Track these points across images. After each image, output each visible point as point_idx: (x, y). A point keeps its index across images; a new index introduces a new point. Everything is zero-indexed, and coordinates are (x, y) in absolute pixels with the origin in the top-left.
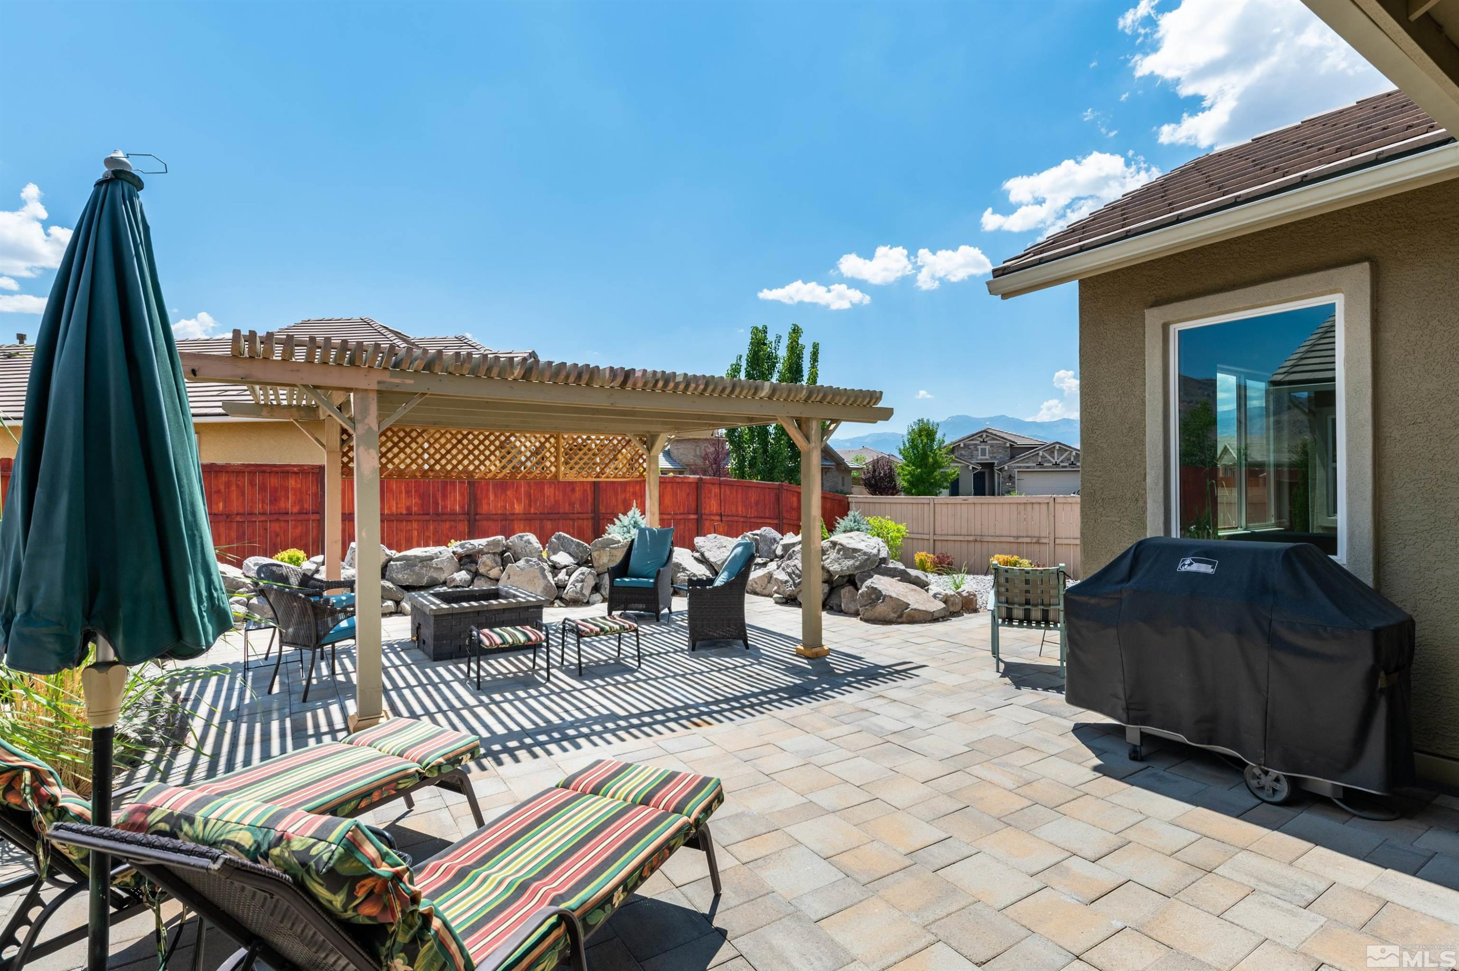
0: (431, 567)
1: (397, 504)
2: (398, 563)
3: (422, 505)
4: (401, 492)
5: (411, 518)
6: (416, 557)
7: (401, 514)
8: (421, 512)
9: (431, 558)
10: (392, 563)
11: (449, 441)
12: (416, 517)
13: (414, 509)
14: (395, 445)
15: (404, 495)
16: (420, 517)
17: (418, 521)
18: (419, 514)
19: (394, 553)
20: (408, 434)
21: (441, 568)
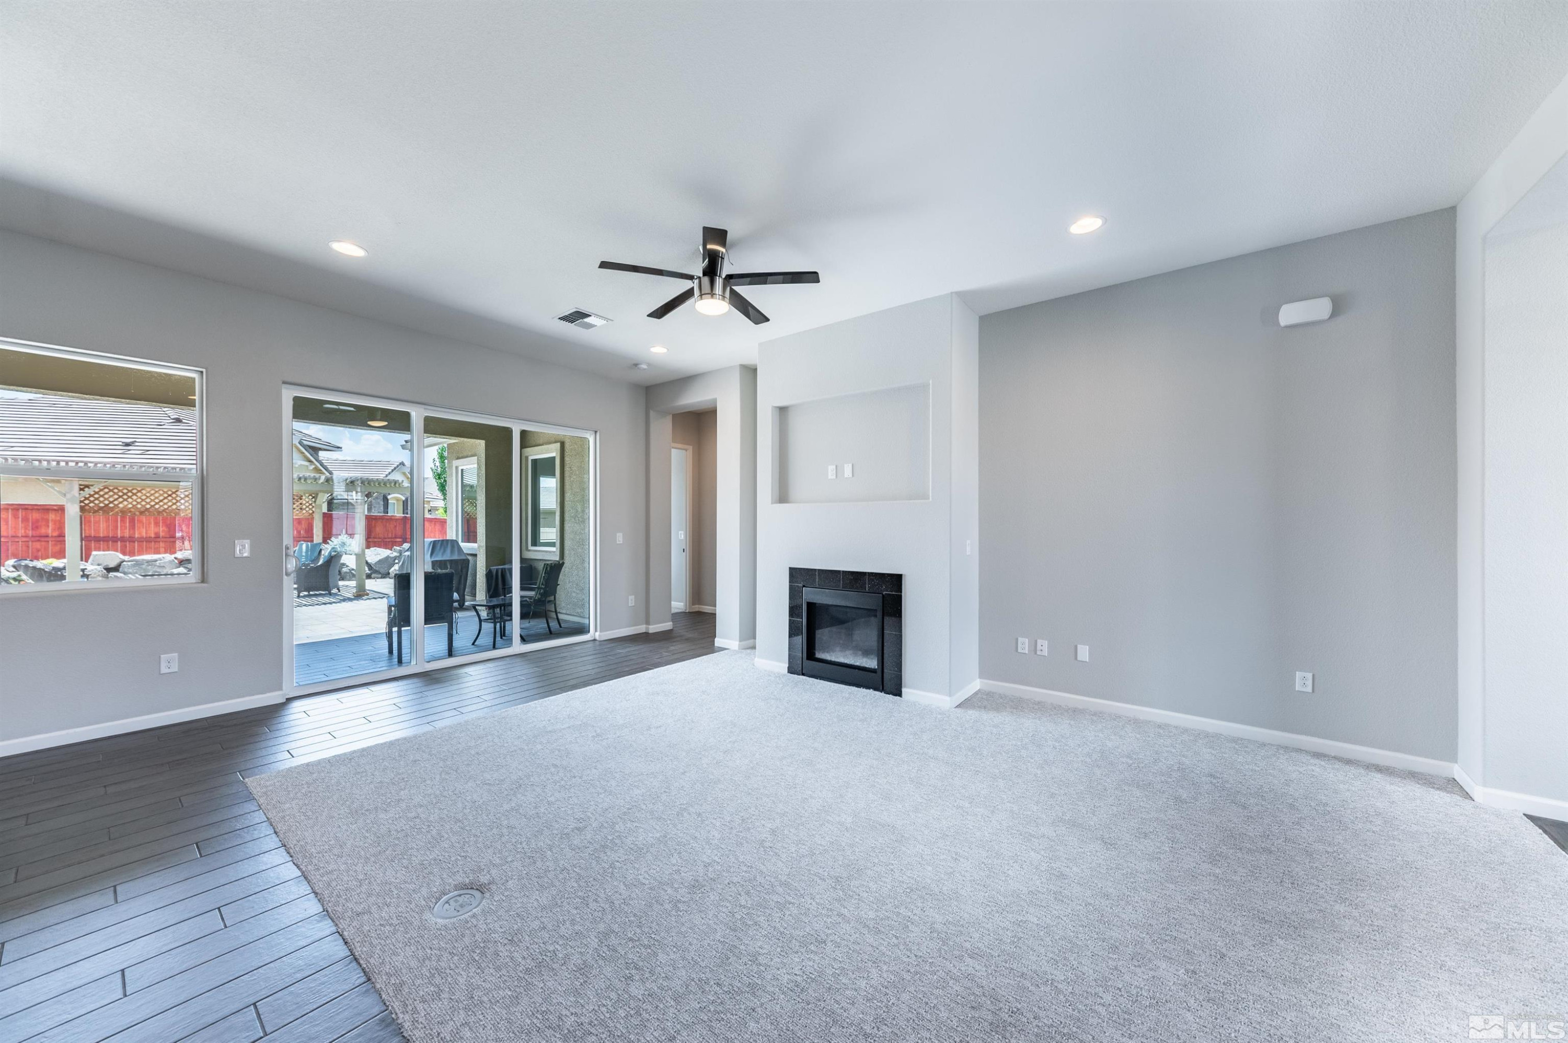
0: (155, 566)
1: (146, 531)
2: (129, 563)
3: (169, 531)
4: (150, 523)
5: (158, 540)
6: (143, 560)
7: (150, 537)
8: (168, 536)
9: (156, 561)
10: (124, 563)
11: (161, 495)
12: (163, 539)
13: (161, 534)
14: (120, 497)
15: (153, 525)
16: (165, 539)
17: (165, 542)
18: (166, 538)
19: (126, 558)
20: (130, 491)
21: (164, 566)
